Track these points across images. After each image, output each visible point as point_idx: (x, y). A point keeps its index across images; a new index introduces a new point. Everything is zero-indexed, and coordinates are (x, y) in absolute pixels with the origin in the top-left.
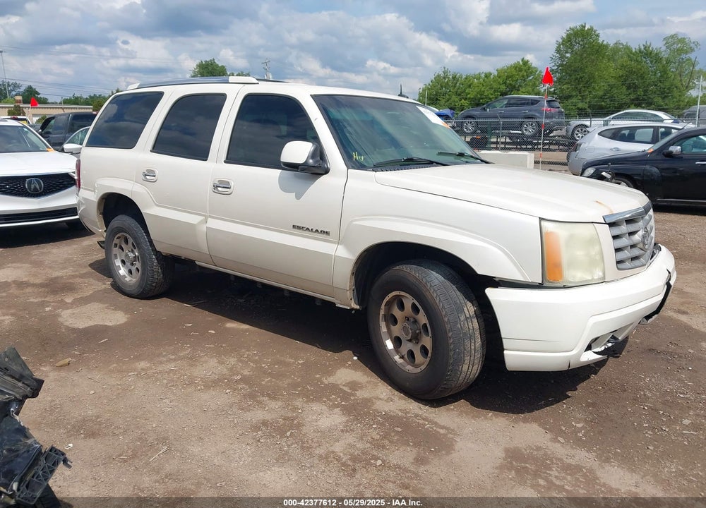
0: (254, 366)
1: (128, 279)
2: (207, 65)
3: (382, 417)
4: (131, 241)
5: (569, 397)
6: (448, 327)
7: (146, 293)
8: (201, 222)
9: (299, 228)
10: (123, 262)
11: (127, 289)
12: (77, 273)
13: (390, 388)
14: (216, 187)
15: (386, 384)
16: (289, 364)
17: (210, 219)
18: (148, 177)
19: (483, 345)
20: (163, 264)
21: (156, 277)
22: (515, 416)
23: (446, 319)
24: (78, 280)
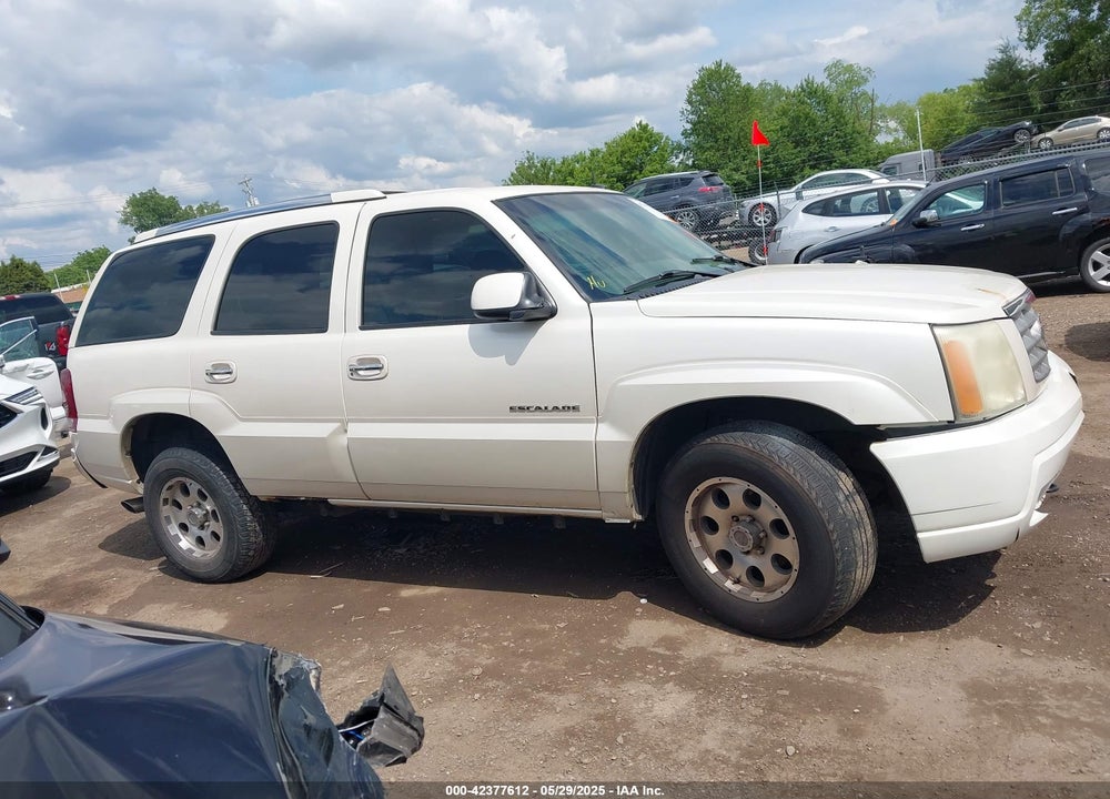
0: (491, 647)
1: (198, 553)
2: (145, 199)
3: (746, 679)
4: (194, 487)
5: (993, 588)
6: (825, 516)
7: (236, 572)
8: (335, 433)
9: (521, 409)
10: (184, 527)
11: (202, 571)
12: (86, 564)
13: (727, 634)
14: (354, 371)
15: (717, 630)
16: (543, 634)
17: (351, 427)
18: (216, 376)
19: (874, 535)
20: (261, 517)
21: (252, 539)
22: (938, 633)
23: (820, 505)
24: (96, 575)
